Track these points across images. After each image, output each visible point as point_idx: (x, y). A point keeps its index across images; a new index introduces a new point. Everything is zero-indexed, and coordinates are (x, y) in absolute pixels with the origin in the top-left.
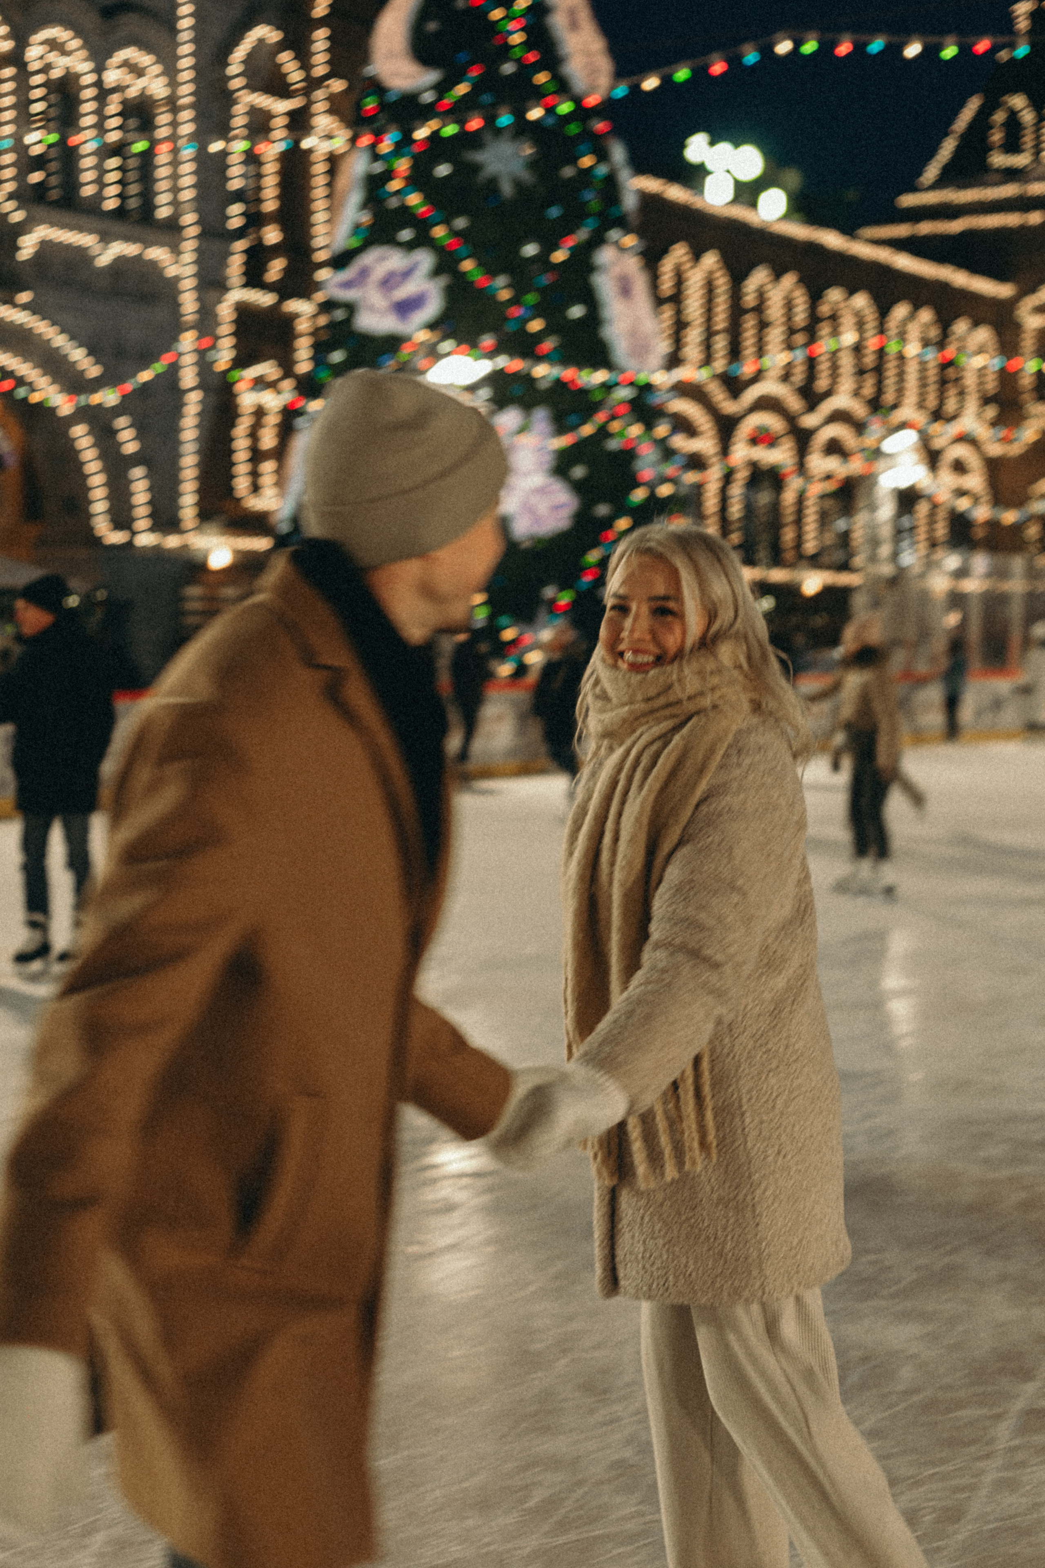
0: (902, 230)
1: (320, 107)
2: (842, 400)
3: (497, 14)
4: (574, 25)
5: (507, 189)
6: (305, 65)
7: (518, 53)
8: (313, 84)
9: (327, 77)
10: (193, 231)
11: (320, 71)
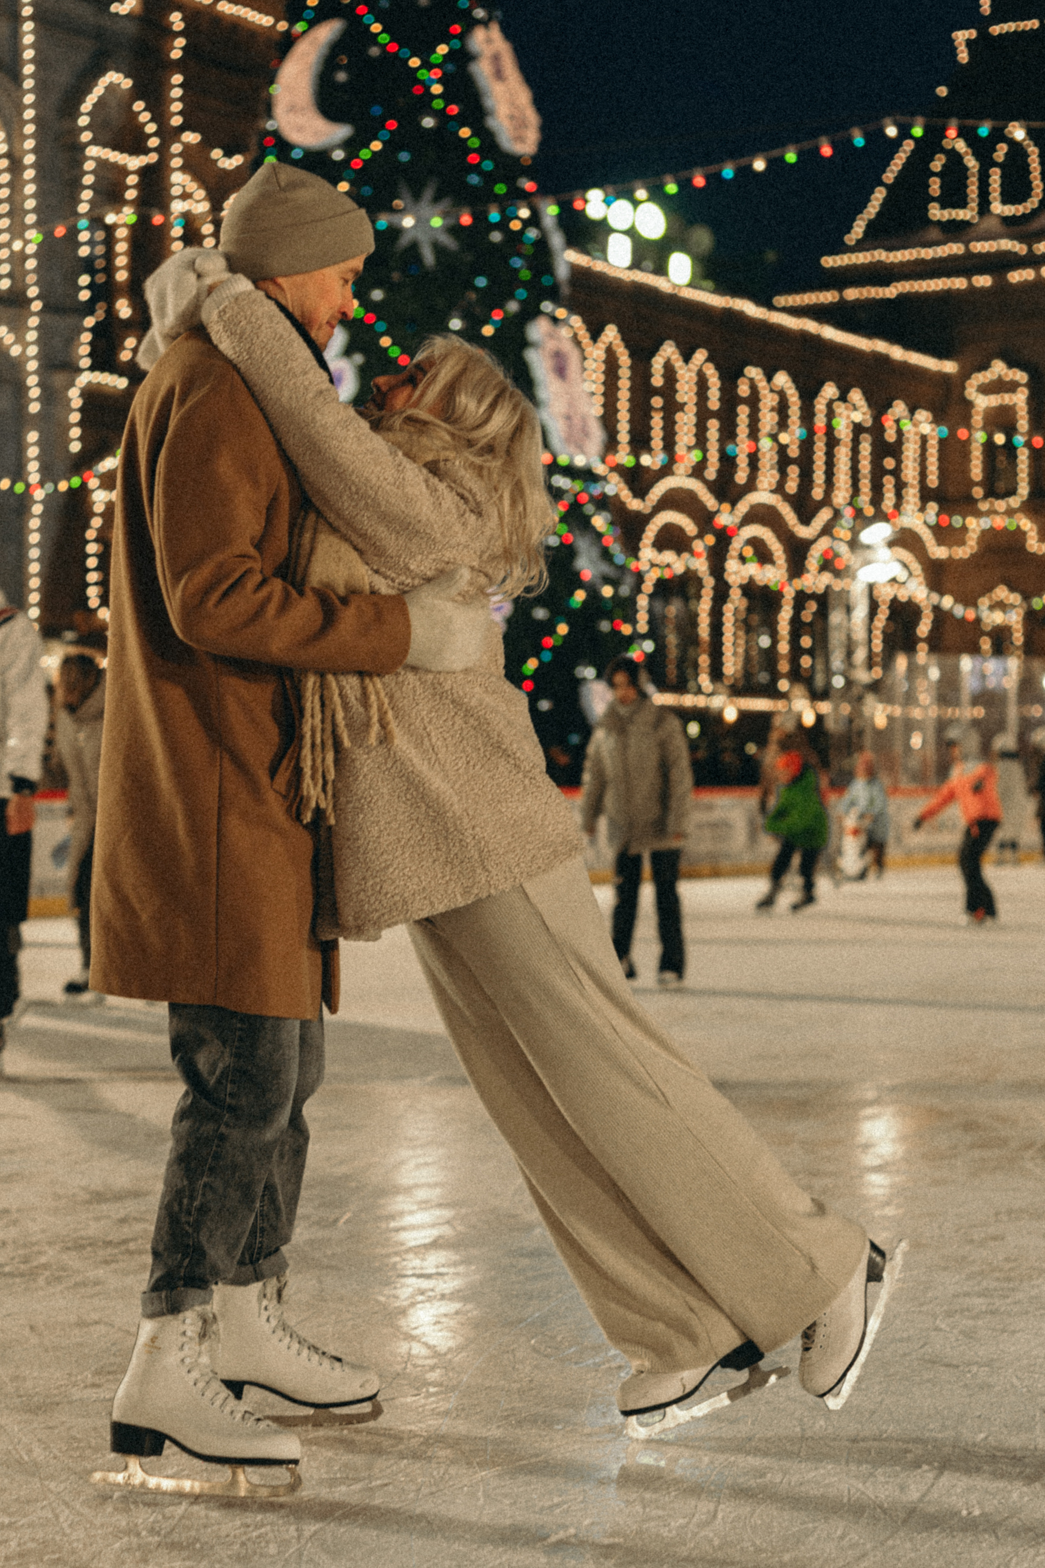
0: (828, 297)
1: (177, 162)
2: (763, 496)
3: (414, 62)
4: (499, 74)
5: (429, 257)
6: (159, 115)
7: (438, 104)
8: (168, 135)
9: (182, 129)
10: (37, 306)
11: (176, 121)
